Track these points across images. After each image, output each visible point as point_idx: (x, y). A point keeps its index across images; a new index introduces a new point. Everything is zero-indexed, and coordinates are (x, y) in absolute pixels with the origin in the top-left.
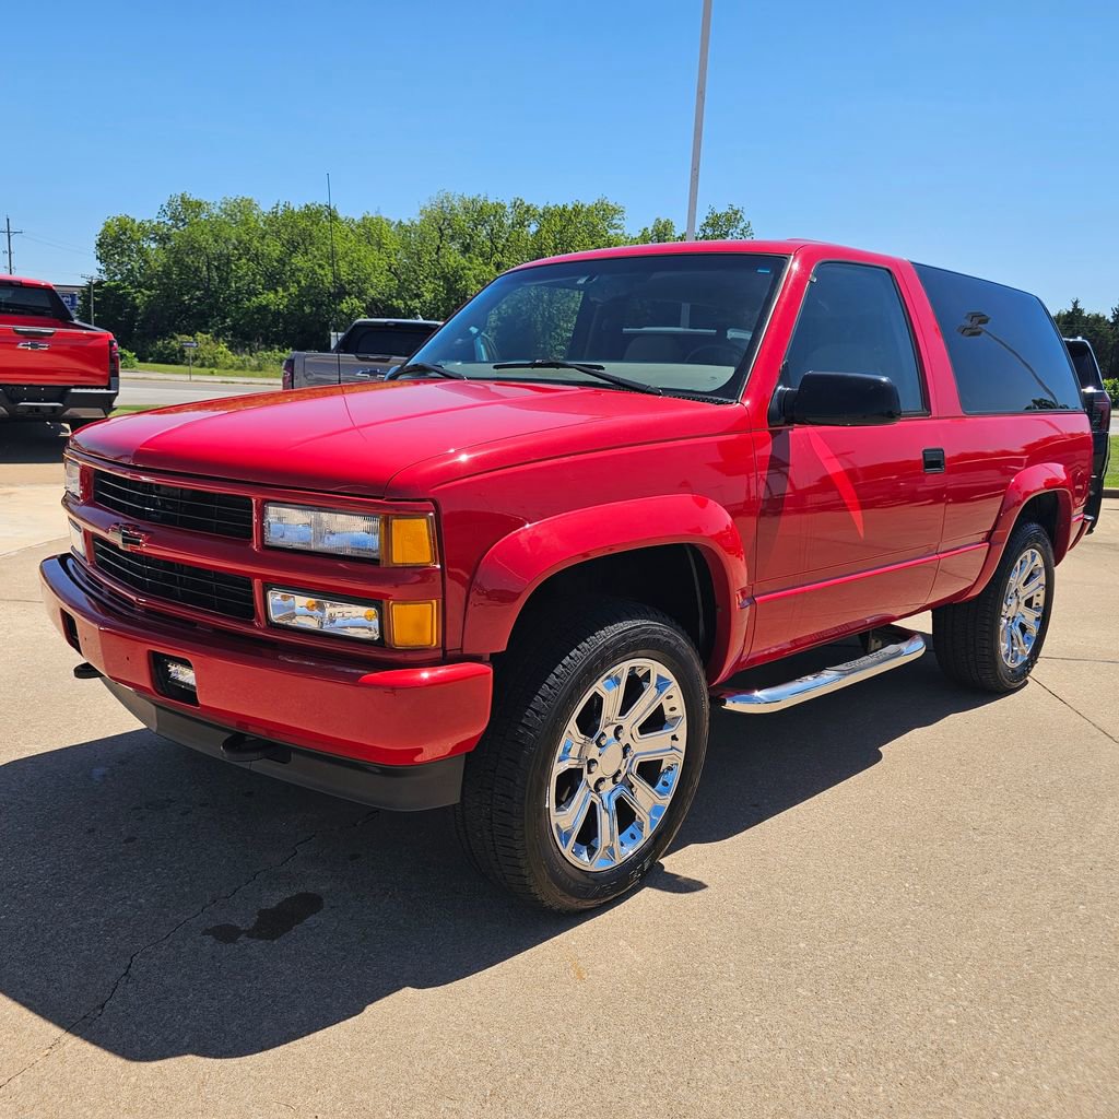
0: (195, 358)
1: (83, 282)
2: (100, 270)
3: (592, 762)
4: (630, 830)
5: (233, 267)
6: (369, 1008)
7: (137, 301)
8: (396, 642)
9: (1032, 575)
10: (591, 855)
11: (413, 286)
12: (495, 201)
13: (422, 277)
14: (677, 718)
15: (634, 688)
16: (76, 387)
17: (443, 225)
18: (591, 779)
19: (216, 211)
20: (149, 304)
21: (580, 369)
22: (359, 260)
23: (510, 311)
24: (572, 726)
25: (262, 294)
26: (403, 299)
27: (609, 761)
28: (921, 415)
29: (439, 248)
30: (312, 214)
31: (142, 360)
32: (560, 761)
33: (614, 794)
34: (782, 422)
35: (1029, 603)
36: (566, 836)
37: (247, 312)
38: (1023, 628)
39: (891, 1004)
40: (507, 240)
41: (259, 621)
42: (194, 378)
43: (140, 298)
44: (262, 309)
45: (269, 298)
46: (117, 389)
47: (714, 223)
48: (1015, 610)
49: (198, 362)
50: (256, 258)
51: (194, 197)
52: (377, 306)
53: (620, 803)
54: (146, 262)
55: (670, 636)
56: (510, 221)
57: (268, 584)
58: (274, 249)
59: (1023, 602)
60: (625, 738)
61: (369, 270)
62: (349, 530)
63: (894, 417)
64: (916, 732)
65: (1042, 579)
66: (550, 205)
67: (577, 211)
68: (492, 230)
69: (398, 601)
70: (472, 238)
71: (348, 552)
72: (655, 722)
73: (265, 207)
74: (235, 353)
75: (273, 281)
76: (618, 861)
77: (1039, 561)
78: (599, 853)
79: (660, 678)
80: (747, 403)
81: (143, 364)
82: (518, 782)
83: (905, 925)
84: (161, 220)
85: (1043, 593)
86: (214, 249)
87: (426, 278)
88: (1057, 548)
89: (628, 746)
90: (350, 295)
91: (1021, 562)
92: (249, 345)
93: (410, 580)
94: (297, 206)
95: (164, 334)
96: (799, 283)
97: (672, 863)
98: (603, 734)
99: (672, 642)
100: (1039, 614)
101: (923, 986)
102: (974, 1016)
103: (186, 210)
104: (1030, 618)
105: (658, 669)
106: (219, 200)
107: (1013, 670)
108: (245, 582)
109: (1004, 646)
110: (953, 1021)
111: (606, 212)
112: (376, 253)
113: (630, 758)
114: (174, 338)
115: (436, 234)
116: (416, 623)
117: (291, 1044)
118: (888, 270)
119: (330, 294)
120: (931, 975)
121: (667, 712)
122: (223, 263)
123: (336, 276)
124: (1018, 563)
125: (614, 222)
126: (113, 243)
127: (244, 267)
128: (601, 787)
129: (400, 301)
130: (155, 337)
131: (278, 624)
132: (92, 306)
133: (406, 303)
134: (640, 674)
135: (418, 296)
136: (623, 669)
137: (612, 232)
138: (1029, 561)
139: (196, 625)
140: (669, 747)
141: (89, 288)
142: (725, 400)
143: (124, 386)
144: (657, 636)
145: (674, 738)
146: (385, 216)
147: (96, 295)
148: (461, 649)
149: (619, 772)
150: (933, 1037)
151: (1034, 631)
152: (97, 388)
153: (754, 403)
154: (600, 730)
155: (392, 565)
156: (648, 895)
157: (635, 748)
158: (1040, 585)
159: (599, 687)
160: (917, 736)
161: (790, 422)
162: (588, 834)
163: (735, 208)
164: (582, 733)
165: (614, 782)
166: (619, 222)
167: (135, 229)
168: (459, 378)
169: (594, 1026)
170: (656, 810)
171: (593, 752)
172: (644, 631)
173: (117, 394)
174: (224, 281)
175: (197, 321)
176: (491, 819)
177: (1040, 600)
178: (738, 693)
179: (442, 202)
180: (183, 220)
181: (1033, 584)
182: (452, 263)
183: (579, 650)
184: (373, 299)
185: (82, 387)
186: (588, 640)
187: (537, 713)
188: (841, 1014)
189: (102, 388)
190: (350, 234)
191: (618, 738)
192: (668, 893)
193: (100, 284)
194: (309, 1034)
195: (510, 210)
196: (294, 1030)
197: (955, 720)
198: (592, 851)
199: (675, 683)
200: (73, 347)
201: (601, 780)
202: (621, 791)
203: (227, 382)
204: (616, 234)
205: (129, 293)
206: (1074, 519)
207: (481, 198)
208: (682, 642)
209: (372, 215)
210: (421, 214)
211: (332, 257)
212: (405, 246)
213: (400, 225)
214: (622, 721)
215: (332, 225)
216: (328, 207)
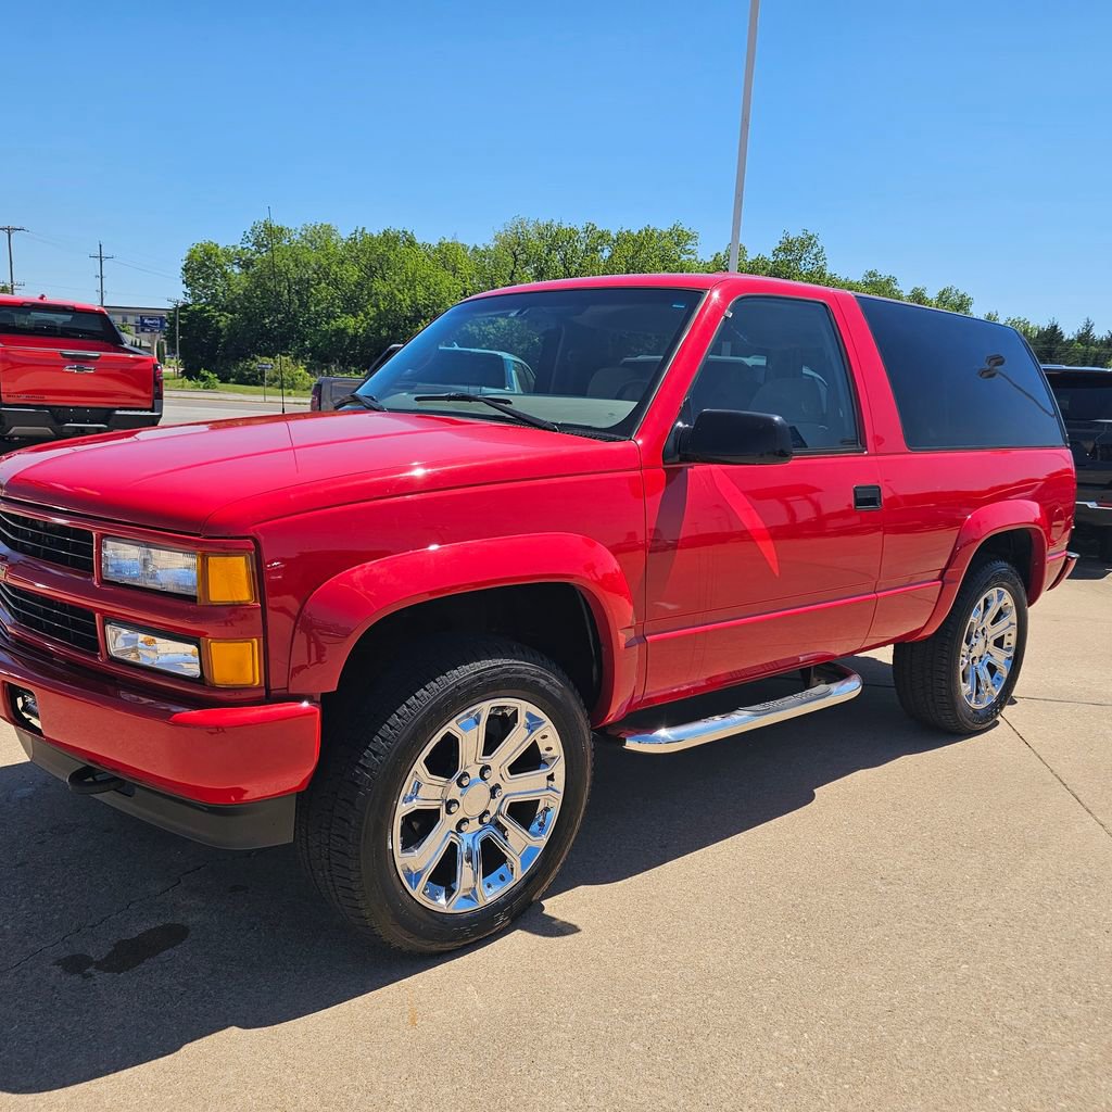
0: (275, 380)
1: (170, 306)
2: (186, 294)
3: (450, 804)
4: (501, 870)
5: (312, 290)
6: (188, 1048)
7: (221, 324)
8: (217, 681)
9: (1000, 614)
10: (448, 897)
12: (569, 227)
14: (553, 758)
15: (499, 728)
16: (120, 409)
17: (517, 249)
18: (452, 820)
19: (297, 237)
20: (232, 326)
21: (489, 402)
22: (435, 284)
24: (419, 767)
25: (339, 317)
27: (474, 801)
28: (856, 452)
29: (513, 273)
30: (390, 240)
31: (224, 380)
32: (406, 800)
33: (483, 833)
34: (677, 458)
35: (999, 643)
36: (414, 877)
37: (325, 336)
38: (992, 669)
39: (723, 1063)
40: (580, 265)
41: (102, 656)
42: (268, 398)
43: (224, 321)
44: (341, 332)
45: (349, 323)
46: (161, 410)
47: (787, 247)
48: (979, 650)
49: (278, 383)
50: (336, 283)
51: (276, 223)
53: (487, 844)
54: (229, 285)
55: (541, 676)
56: (584, 247)
57: (109, 618)
58: (352, 274)
59: (992, 642)
60: (493, 778)
61: (445, 295)
62: (172, 567)
63: (787, 456)
64: (861, 773)
65: (1013, 617)
66: (624, 231)
67: (649, 237)
68: (565, 256)
69: (217, 639)
70: (547, 261)
71: (171, 588)
72: (530, 760)
73: (344, 233)
74: (313, 374)
75: (352, 305)
76: (482, 904)
77: (1008, 599)
78: (459, 893)
79: (529, 715)
80: (640, 442)
81: (224, 385)
82: (353, 822)
83: (770, 978)
84: (245, 246)
85: (1014, 633)
86: (294, 274)
88: (1030, 589)
89: (498, 786)
90: (425, 318)
91: (986, 601)
92: (327, 367)
93: (230, 619)
94: (375, 230)
95: (245, 357)
97: (553, 906)
98: (465, 775)
99: (542, 681)
100: (1011, 654)
101: (764, 1045)
102: (805, 1080)
103: (270, 235)
104: (1001, 658)
105: (524, 707)
106: (300, 227)
107: (975, 711)
108: (88, 614)
109: (966, 688)
110: (781, 1084)
111: (680, 238)
112: (451, 277)
113: (499, 800)
114: (253, 359)
115: (510, 259)
116: (237, 662)
117: (93, 1082)
118: (824, 305)
119: (406, 318)
120: (776, 1034)
121: (543, 751)
122: (305, 283)
124: (981, 602)
125: (688, 247)
126: (200, 268)
127: (324, 291)
128: (463, 828)
130: (237, 359)
131: (116, 658)
132: (177, 328)
133: (480, 330)
134: (509, 713)
136: (485, 708)
137: (684, 257)
138: (996, 599)
140: (546, 788)
141: (175, 310)
142: (618, 437)
144: (521, 676)
145: (550, 778)
146: (460, 242)
147: (182, 317)
148: (287, 688)
149: (486, 812)
150: (753, 1100)
151: (1004, 672)
152: (141, 410)
153: (648, 442)
154: (460, 771)
155: (209, 603)
156: (518, 940)
157: (505, 789)
158: (1011, 624)
159: (452, 727)
160: (861, 776)
161: (685, 459)
162: (444, 875)
163: (810, 233)
164: (432, 773)
165: (481, 822)
166: (693, 248)
167: (219, 253)
168: (380, 409)
169: (406, 1075)
170: (528, 852)
171: (454, 792)
172: (507, 671)
173: (160, 416)
174: (304, 305)
175: (276, 343)
176: (329, 859)
177: (1011, 640)
178: (638, 733)
179: (517, 228)
180: (266, 246)
181: (1004, 623)
183: (426, 689)
185: (126, 409)
186: (438, 680)
187: (375, 754)
188: (665, 1072)
189: (146, 410)
190: (426, 260)
191: (484, 779)
192: (538, 937)
193: (185, 307)
194: (115, 1072)
195: (583, 235)
196: (102, 1067)
197: (906, 764)
198: (450, 892)
199: (548, 722)
200: (122, 371)
201: (464, 821)
202: (491, 831)
203: (299, 404)
204: (689, 260)
205: (213, 317)
206: (1048, 559)
207: (555, 223)
208: (553, 682)
209: (448, 240)
210: (496, 240)
211: (411, 283)
212: (481, 271)
213: (475, 249)
214: (487, 760)
215: (409, 250)
216: (406, 233)
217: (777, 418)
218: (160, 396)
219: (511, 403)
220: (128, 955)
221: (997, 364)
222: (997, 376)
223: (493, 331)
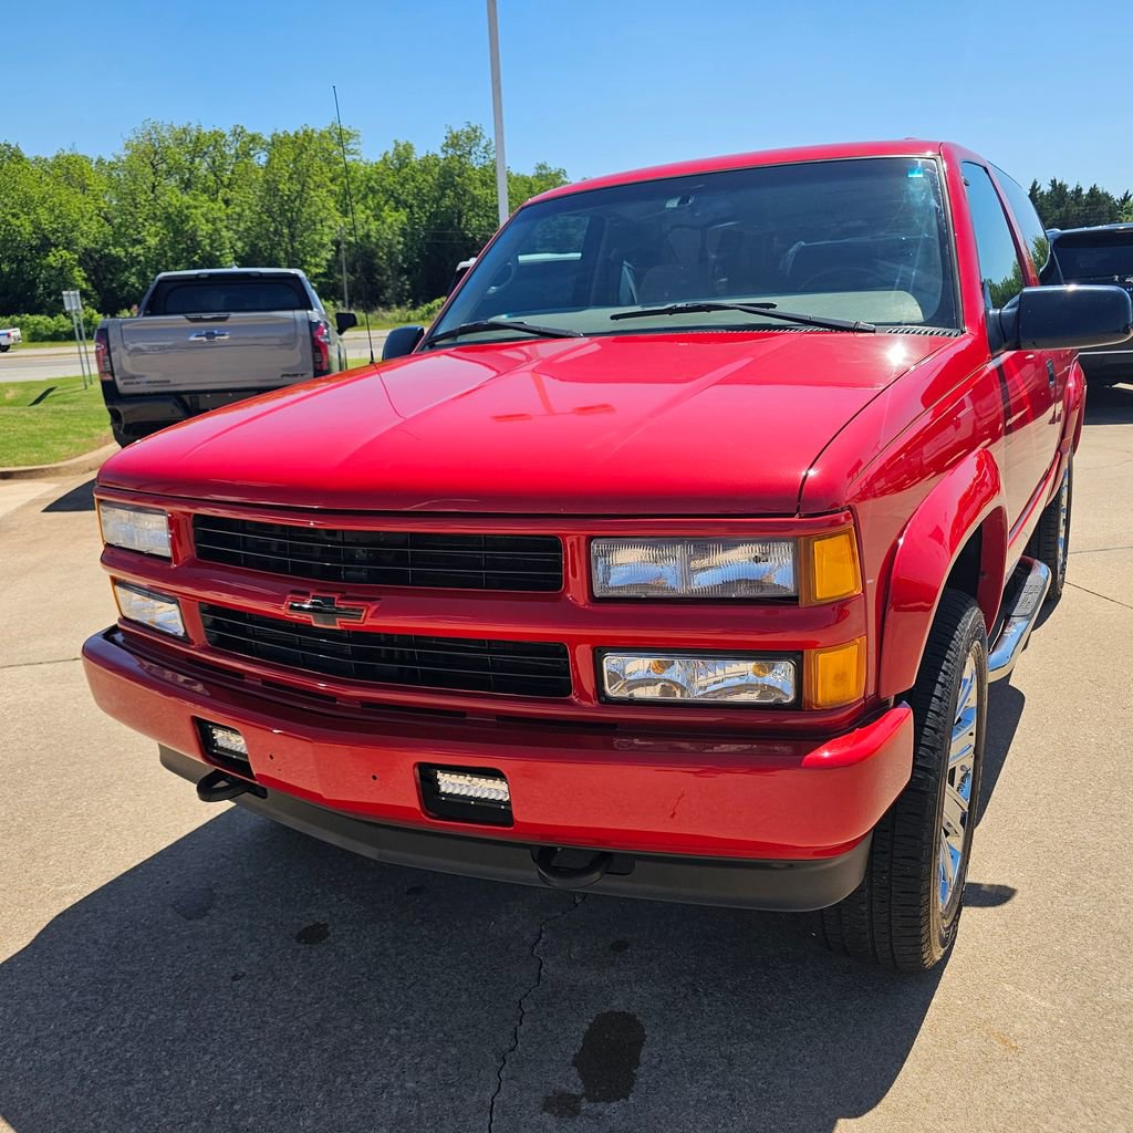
11: (132, 231)
12: (212, 130)
13: (141, 220)
17: (153, 158)
22: (61, 205)
23: (247, 248)
26: (123, 246)
29: (154, 187)
40: (233, 172)
47: (453, 142)
52: (92, 258)
56: (233, 152)
61: (76, 216)
66: (280, 132)
67: (308, 136)
68: (214, 162)
70: (191, 172)
87: (145, 220)
90: (56, 246)
111: (340, 136)
112: (80, 196)
115: (149, 170)
119: (32, 248)
123: (37, 226)
125: (350, 147)
129: (118, 249)
133: (126, 251)
135: (139, 242)
137: (349, 158)
146: (81, 152)
163: (473, 125)
166: (356, 147)
179: (150, 134)
182: (174, 201)
184: (86, 249)
190: (44, 176)
195: (231, 139)
204: (354, 160)
207: (194, 126)
209: (67, 153)
210: (127, 148)
211: (27, 204)
212: (115, 186)
213: (100, 162)
215: (19, 167)
216: (9, 146)
223: (141, 251)
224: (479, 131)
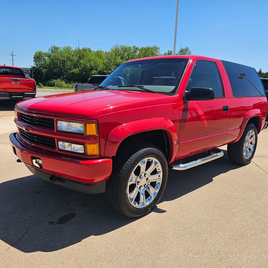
0: (57, 85)
2: (35, 64)
3: (138, 182)
4: (149, 198)
5: (66, 63)
6: (83, 240)
7: (43, 72)
8: (88, 154)
9: (252, 136)
10: (138, 204)
11: (109, 67)
12: (129, 46)
13: (111, 65)
14: (160, 171)
15: (149, 164)
16: (26, 92)
17: (116, 52)
18: (139, 186)
19: (62, 49)
20: (46, 72)
21: (138, 87)
22: (96, 61)
23: (132, 73)
24: (133, 173)
25: (73, 69)
26: (107, 70)
27: (143, 182)
28: (222, 98)
29: (115, 58)
30: (84, 50)
31: (45, 86)
32: (130, 181)
33: (145, 189)
34: (186, 100)
35: (251, 143)
36: (132, 200)
37: (69, 74)
38: (250, 149)
39: (209, 239)
40: (132, 56)
41: (57, 149)
42: (57, 90)
43: (44, 71)
44: (73, 73)
45: (74, 70)
46: (36, 92)
47: (182, 51)
48: (247, 145)
49: (58, 86)
50: (71, 61)
51: (57, 46)
52: (100, 72)
53: (146, 192)
54: (45, 62)
55: (158, 152)
56: (133, 51)
57: (59, 140)
58: (76, 59)
59: (250, 143)
60: (147, 176)
61: (99, 63)
62: (76, 127)
63: (213, 98)
64: (222, 174)
65: (254, 137)
66: (142, 47)
67: (149, 48)
68: (128, 53)
69: (89, 144)
70: (123, 55)
71: (76, 132)
72: (155, 172)
73: (74, 48)
74: (67, 84)
75: (75, 66)
76: (145, 206)
77: (254, 133)
78: (141, 203)
79: (155, 162)
80: (178, 95)
81: (45, 87)
82: (119, 187)
83: (214, 221)
84: (49, 52)
85: (255, 141)
86: (61, 59)
87: (112, 65)
88: (258, 130)
89: (148, 178)
90: (94, 69)
91: (249, 133)
92: (70, 82)
93: (91, 139)
94: (81, 48)
95: (50, 79)
96: (192, 65)
97: (159, 206)
98: (141, 175)
99: (158, 153)
100: (254, 146)
101: (217, 235)
102: (228, 242)
103: (55, 49)
104: (252, 147)
105: (154, 160)
106: (63, 47)
107: (247, 159)
108: (53, 139)
109: (244, 154)
110: (223, 244)
111: (156, 49)
112: (100, 59)
113: (148, 181)
114: (52, 80)
115: (115, 55)
116: (93, 149)
117: (64, 249)
118: (215, 62)
119: (89, 69)
120: (219, 233)
121: (157, 170)
122: (64, 62)
123: (91, 65)
124: (248, 133)
125: (158, 51)
126: (38, 57)
127: (68, 63)
128: (141, 188)
129: (106, 71)
130: (48, 80)
131: (61, 149)
132: (32, 73)
133: (107, 72)
134: (150, 161)
135: (110, 70)
136: (146, 160)
137: (157, 53)
138: (251, 133)
139: (42, 150)
140: (158, 178)
141: (32, 68)
142: (172, 94)
143: (38, 92)
144: (154, 152)
145: (159, 176)
146: (102, 50)
147: (33, 70)
148: (104, 155)
149: (146, 184)
150: (218, 247)
151: (252, 150)
152: (31, 92)
153: (179, 95)
154: (140, 174)
155: (87, 135)
156: (153, 214)
157: (149, 179)
158: (254, 139)
159: (140, 164)
160: (222, 175)
161: (188, 100)
162: (137, 199)
163: (187, 47)
164: (135, 175)
165: (144, 187)
166: (159, 51)
167: (43, 54)
168: (109, 89)
169: (136, 245)
170: (155, 193)
171: (139, 179)
172: (151, 151)
173: (36, 94)
174: (64, 67)
175: (57, 76)
176: (113, 196)
177: (254, 142)
178: (176, 165)
179: (116, 47)
180: (54, 52)
181: (252, 138)
182: (119, 61)
183: (134, 155)
184: (100, 71)
185: (27, 92)
186: (136, 153)
187: (124, 170)
188: (196, 242)
189: (32, 92)
190: (94, 55)
191: (145, 176)
192: (158, 213)
193: (34, 67)
194: (68, 246)
195: (132, 48)
196: (65, 245)
197: (232, 172)
198: (139, 203)
199: (159, 163)
200: (25, 83)
201: (141, 186)
202: (147, 189)
203: (64, 91)
204: (158, 54)
205: (41, 70)
206: (262, 123)
207: (125, 45)
208: (160, 153)
209: (99, 50)
210: (111, 50)
211: (90, 60)
212: (107, 57)
213: (106, 52)
214: (146, 172)
215: (89, 53)
216: (88, 48)
217: (211, 89)
218: (35, 89)
219: (143, 87)
220: (63, 220)
221: (243, 76)
222: (244, 79)
223: (110, 72)
224: (188, 49)
